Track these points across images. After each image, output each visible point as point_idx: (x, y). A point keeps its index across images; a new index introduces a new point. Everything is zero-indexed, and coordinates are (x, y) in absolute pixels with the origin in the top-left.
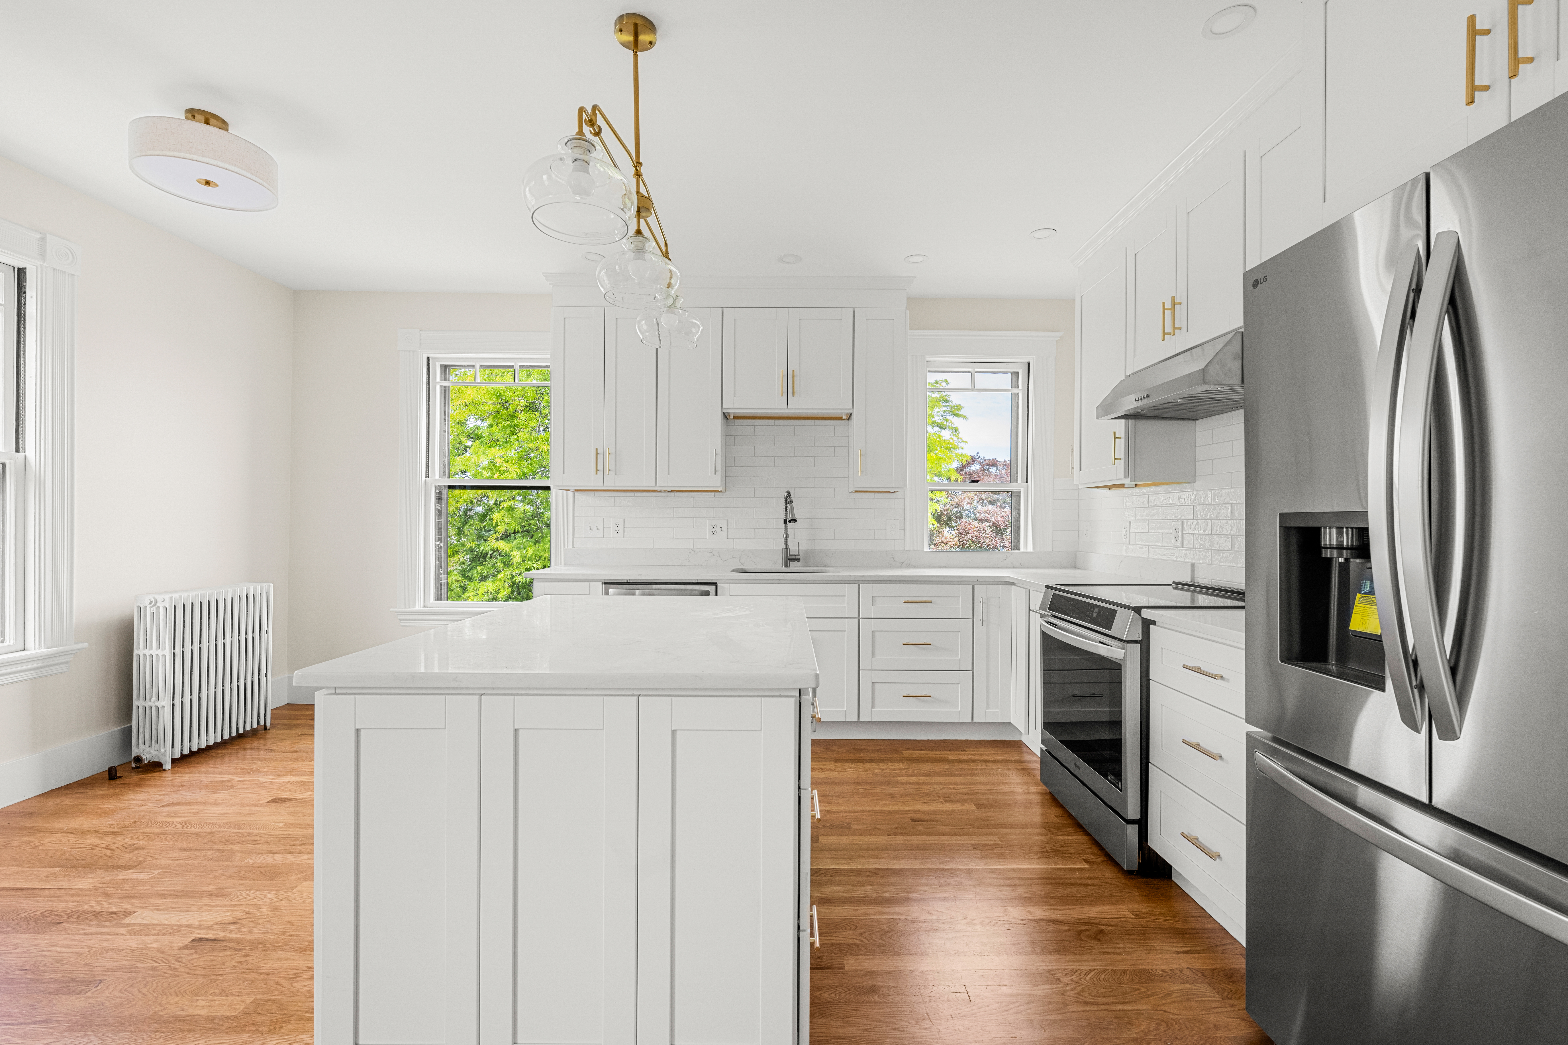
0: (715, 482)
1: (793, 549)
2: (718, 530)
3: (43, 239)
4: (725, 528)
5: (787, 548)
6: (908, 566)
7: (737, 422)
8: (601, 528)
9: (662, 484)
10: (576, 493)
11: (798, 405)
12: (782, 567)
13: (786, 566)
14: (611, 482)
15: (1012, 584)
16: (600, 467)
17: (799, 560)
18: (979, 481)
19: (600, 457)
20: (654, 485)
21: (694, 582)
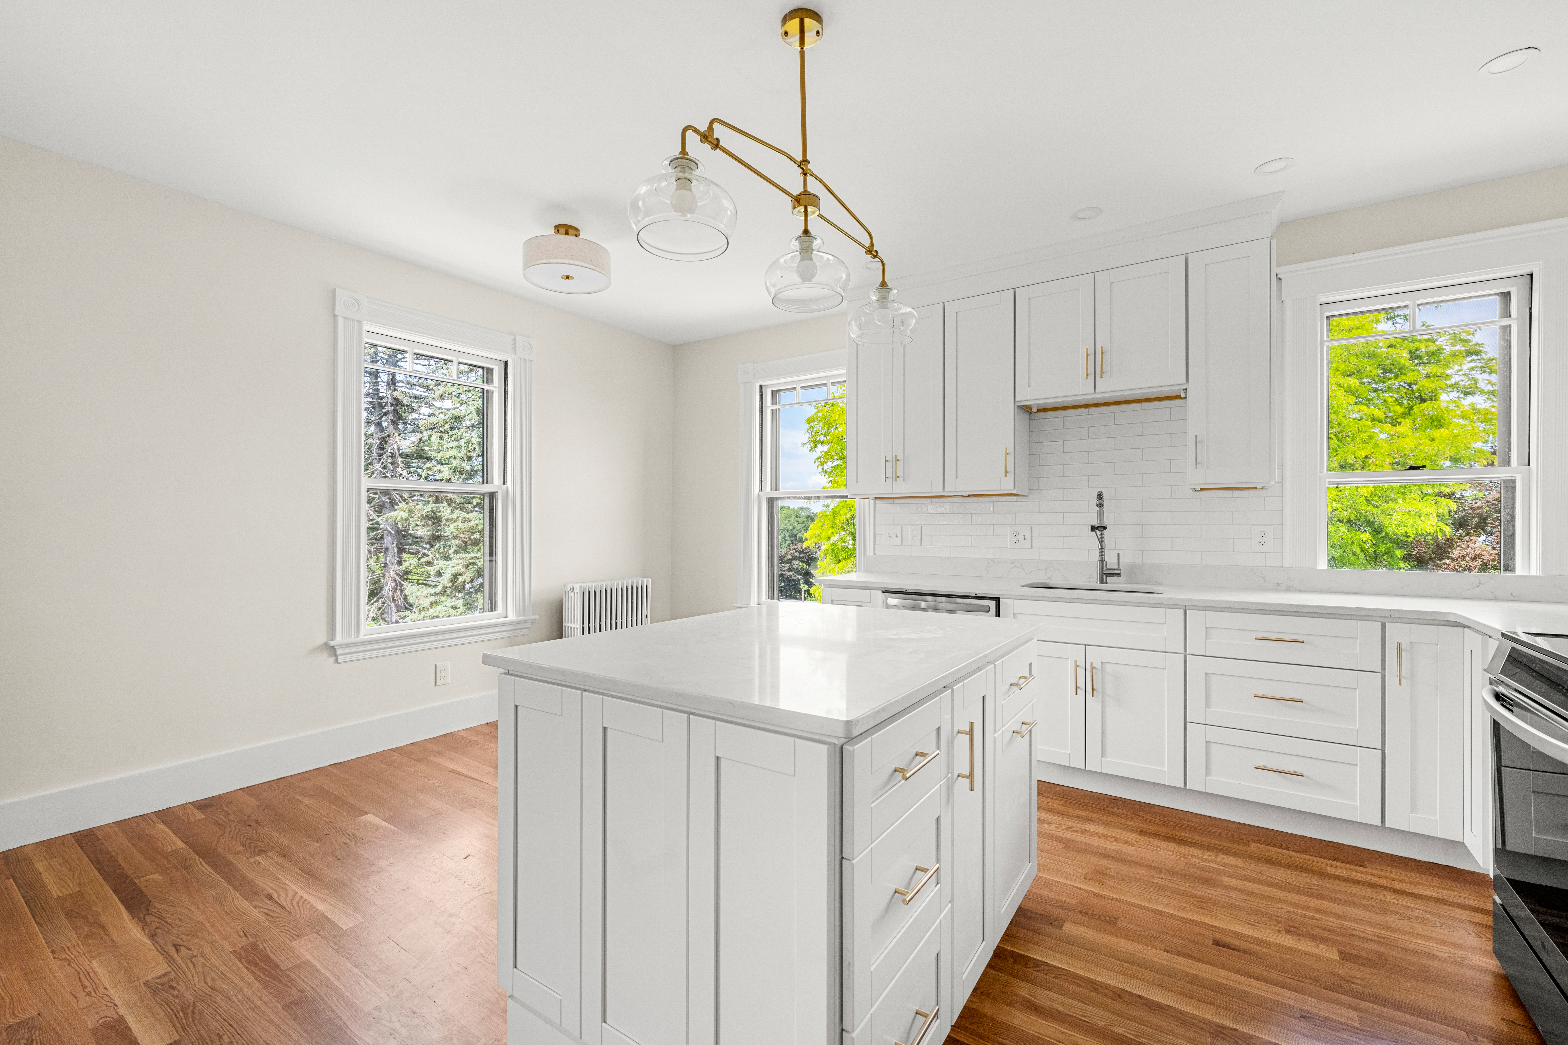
0: (1007, 485)
1: (1111, 561)
2: (1021, 538)
3: (515, 339)
4: (1028, 536)
5: (1102, 561)
6: (1289, 589)
7: (1042, 414)
8: (899, 535)
9: (950, 489)
10: (877, 501)
11: (1108, 388)
12: (1097, 583)
13: (1102, 582)
14: (900, 489)
15: (1464, 626)
16: (889, 474)
17: (1119, 575)
18: (1424, 467)
19: (889, 465)
20: (941, 490)
21: (974, 595)
